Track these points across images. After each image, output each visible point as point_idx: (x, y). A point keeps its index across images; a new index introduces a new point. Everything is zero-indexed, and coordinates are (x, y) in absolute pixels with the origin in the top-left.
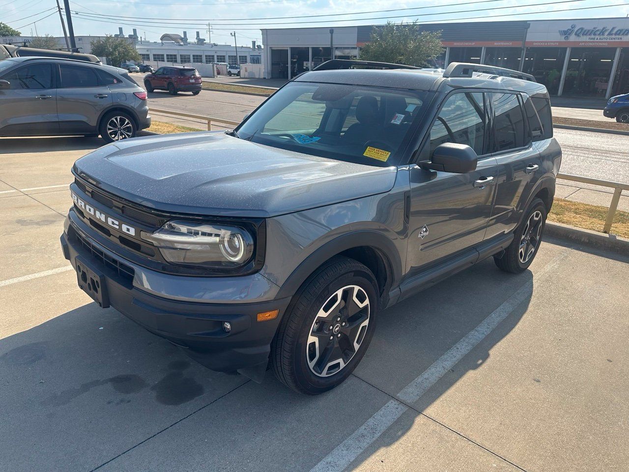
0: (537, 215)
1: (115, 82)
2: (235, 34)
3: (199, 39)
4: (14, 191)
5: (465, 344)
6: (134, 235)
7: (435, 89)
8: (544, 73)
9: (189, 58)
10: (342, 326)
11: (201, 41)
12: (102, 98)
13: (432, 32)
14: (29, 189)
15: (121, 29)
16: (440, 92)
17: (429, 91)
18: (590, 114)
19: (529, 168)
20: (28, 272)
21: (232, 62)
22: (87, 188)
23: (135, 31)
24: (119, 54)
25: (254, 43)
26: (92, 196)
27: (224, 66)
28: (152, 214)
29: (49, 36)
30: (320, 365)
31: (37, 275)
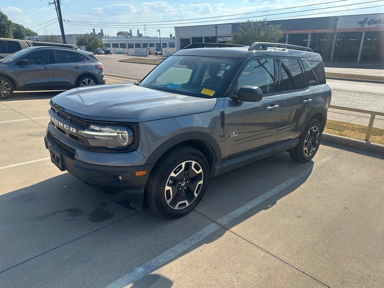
0: (315, 129)
1: (85, 59)
2: (159, 30)
3: (139, 34)
4: (27, 119)
5: (262, 197)
6: (75, 132)
7: (242, 57)
8: (349, 48)
9: (133, 45)
10: (186, 183)
11: (140, 35)
12: (78, 68)
13: (275, 26)
14: (35, 118)
15: (94, 30)
16: (245, 59)
17: (239, 58)
18: (377, 72)
19: (305, 101)
20: (31, 160)
21: (158, 47)
22: (56, 111)
23: (102, 30)
24: (92, 44)
25: (171, 35)
26: (58, 115)
27: (153, 49)
28: (85, 121)
29: (53, 35)
30: (174, 203)
31: (35, 161)
